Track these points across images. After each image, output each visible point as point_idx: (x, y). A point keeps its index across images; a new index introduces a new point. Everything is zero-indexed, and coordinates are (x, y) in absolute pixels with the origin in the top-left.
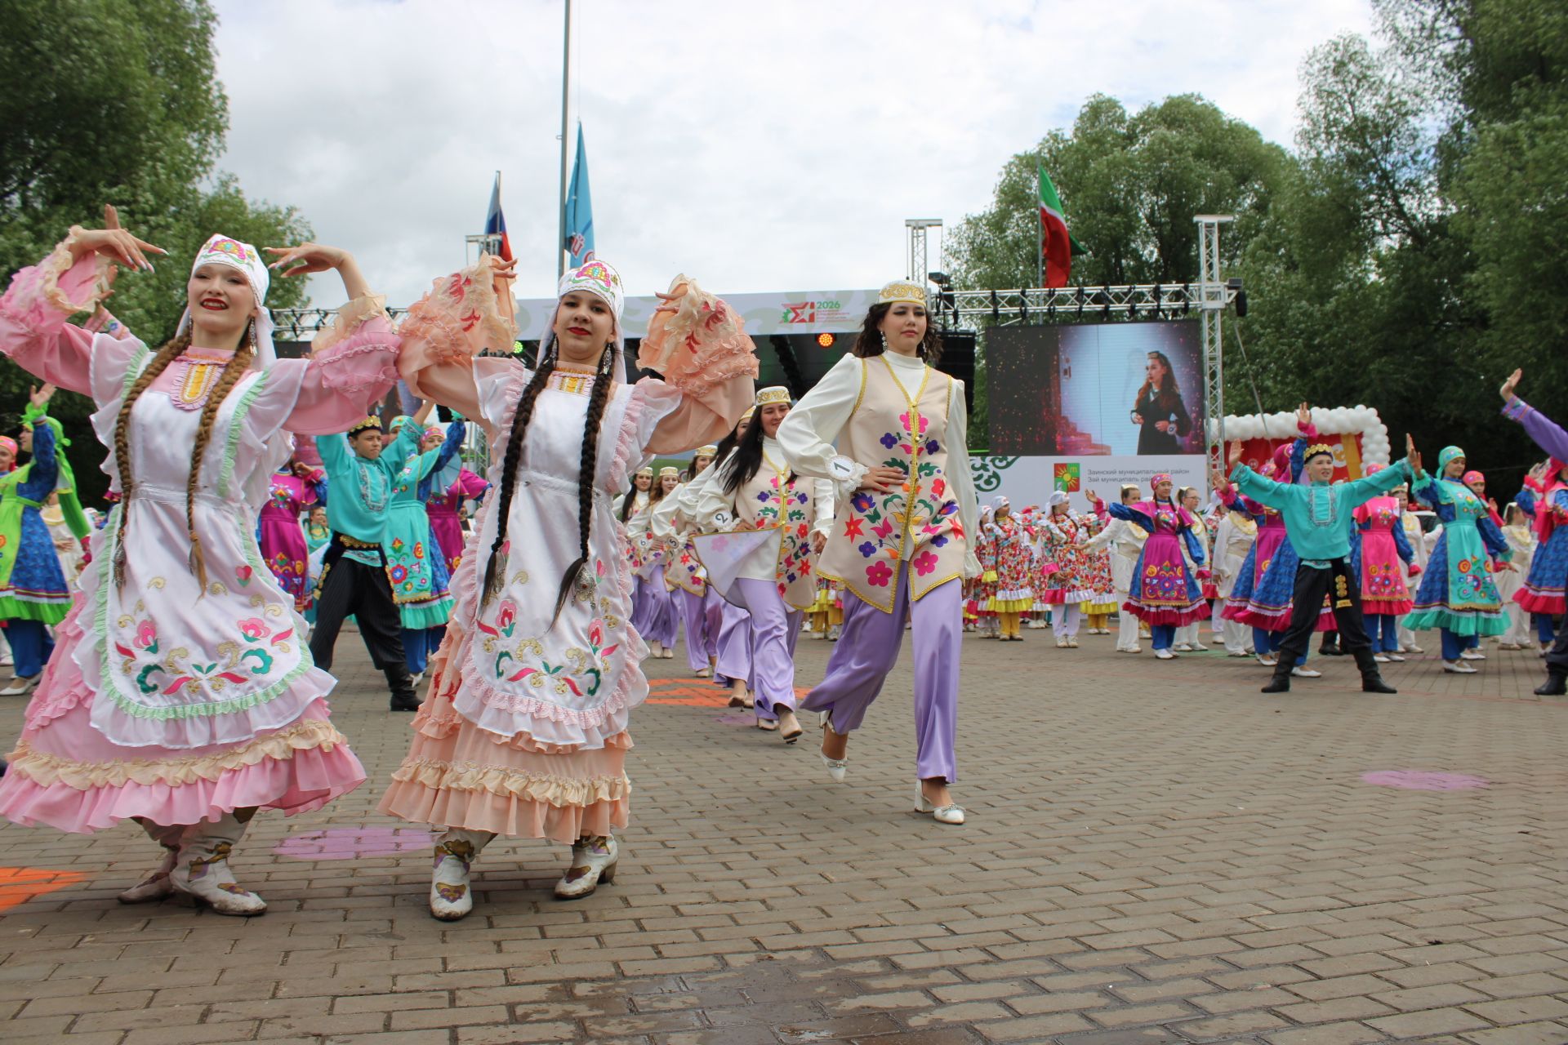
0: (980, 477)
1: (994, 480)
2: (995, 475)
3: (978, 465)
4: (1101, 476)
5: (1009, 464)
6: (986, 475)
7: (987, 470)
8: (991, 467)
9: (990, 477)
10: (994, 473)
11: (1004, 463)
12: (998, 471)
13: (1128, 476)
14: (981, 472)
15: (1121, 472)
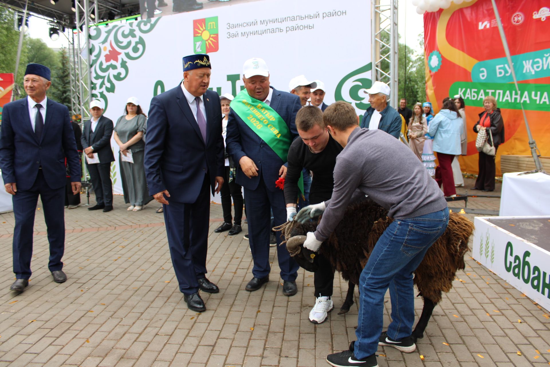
0: (129, 43)
1: (140, 46)
2: (141, 41)
3: (126, 33)
4: (240, 30)
5: (152, 27)
6: (134, 41)
7: (134, 36)
8: (138, 33)
9: (137, 43)
10: (141, 38)
11: (148, 26)
12: (143, 36)
13: (271, 26)
14: (130, 38)
15: (262, 22)
